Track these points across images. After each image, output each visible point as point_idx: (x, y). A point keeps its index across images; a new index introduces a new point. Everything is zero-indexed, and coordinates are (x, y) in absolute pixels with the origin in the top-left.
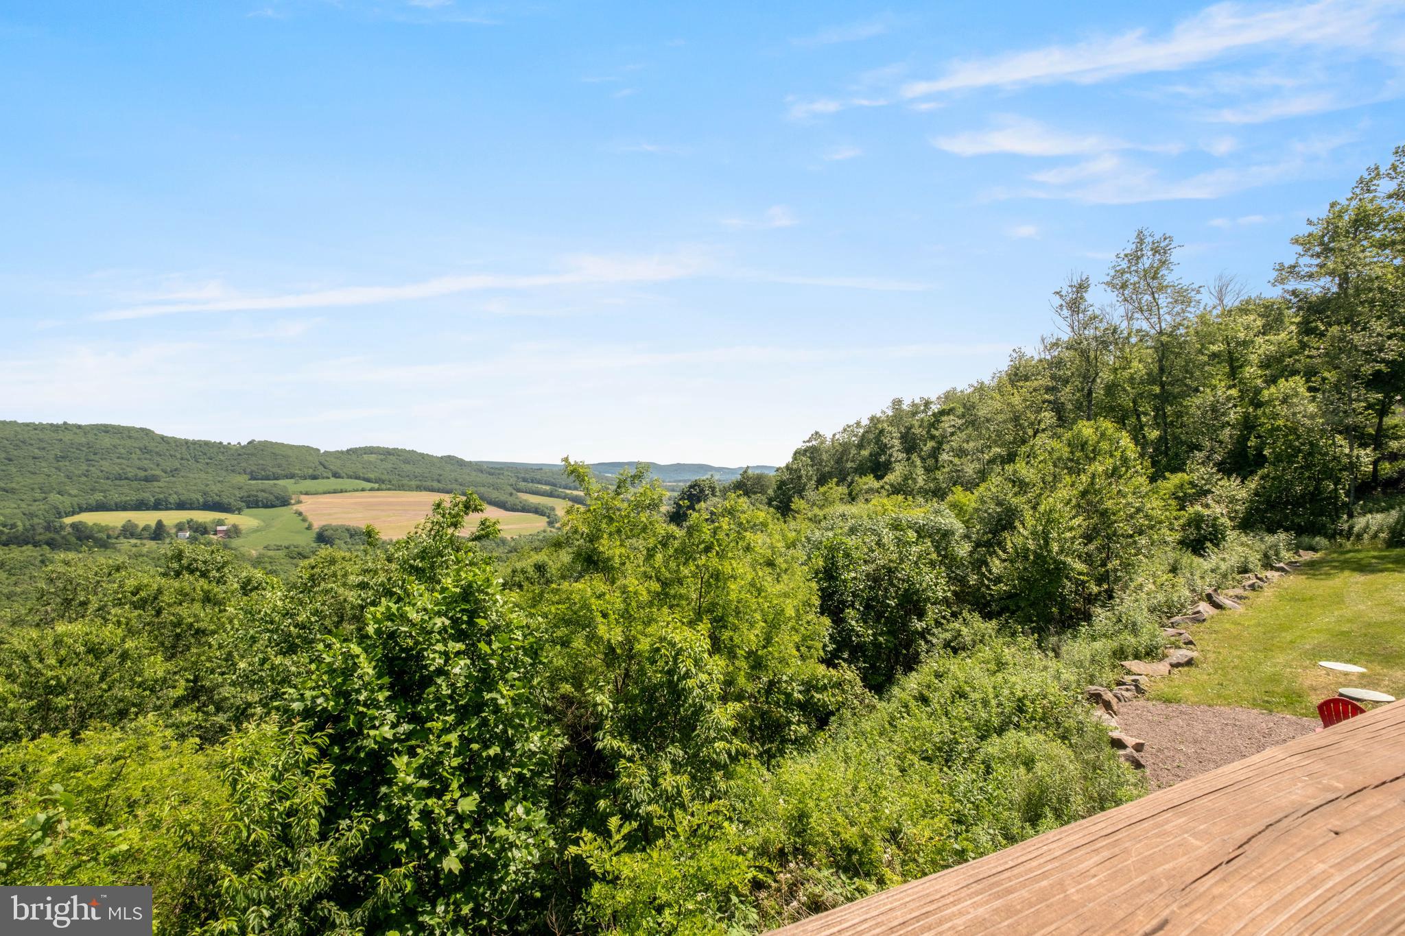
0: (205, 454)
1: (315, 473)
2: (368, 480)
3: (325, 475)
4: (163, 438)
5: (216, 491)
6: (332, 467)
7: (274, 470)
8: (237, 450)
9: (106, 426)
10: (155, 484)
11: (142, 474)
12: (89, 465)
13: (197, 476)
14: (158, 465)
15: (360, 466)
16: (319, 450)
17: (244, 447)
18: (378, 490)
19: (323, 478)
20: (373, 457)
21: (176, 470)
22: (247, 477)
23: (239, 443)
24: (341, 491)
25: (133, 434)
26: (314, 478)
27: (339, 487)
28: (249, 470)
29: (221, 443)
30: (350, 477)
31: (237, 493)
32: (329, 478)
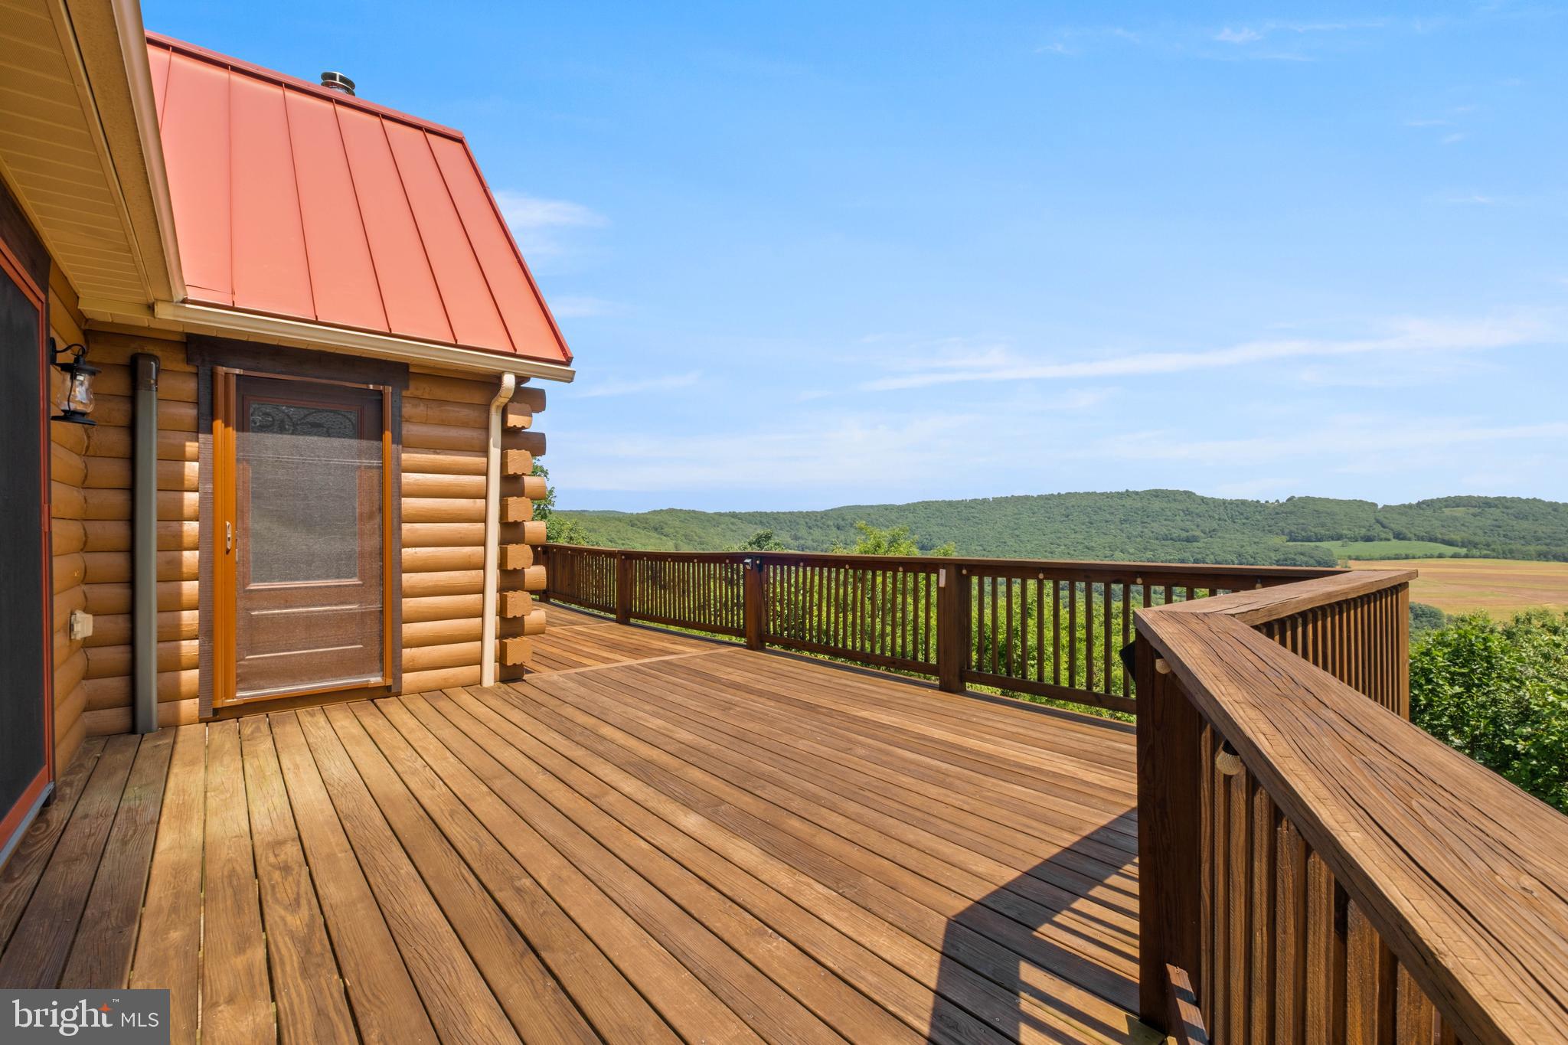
0: (1242, 514)
1: (1369, 534)
2: (1450, 543)
3: (1383, 535)
4: (1203, 500)
5: (1251, 552)
6: (1393, 526)
7: (1317, 530)
8: (1274, 508)
9: (1156, 491)
10: (1195, 544)
11: (1184, 534)
12: (1143, 527)
13: (1233, 537)
14: (1198, 526)
15: (1437, 523)
16: (1375, 505)
17: (1282, 505)
18: (1466, 556)
19: (1381, 540)
20: (1459, 512)
21: (1214, 530)
22: (1285, 538)
23: (1277, 501)
24: (1407, 557)
25: (1179, 497)
26: (1368, 539)
27: (1403, 552)
28: (1286, 531)
29: (1258, 502)
30: (1421, 539)
31: (1272, 555)
32: (1389, 540)
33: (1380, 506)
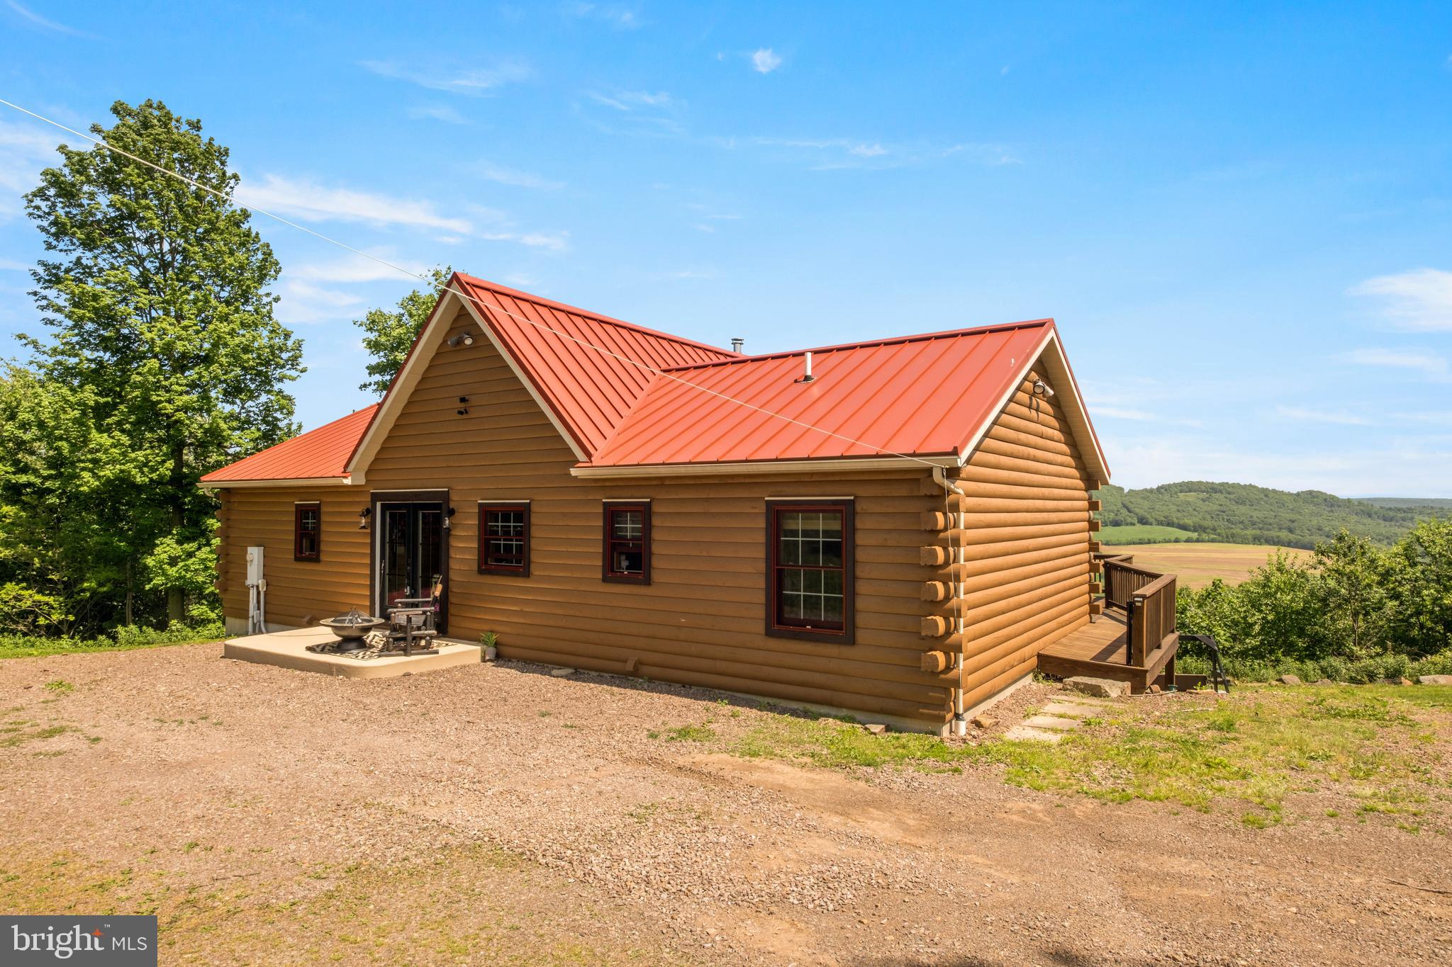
1: (1117, 518)
2: (1184, 528)
3: (1129, 520)
6: (1137, 510)
15: (1174, 508)
16: (1122, 489)
18: (1198, 541)
19: (1127, 524)
20: (1191, 497)
24: (1149, 542)
26: (1116, 524)
27: (1146, 537)
30: (1160, 523)
32: (1134, 525)
33: (1126, 491)
